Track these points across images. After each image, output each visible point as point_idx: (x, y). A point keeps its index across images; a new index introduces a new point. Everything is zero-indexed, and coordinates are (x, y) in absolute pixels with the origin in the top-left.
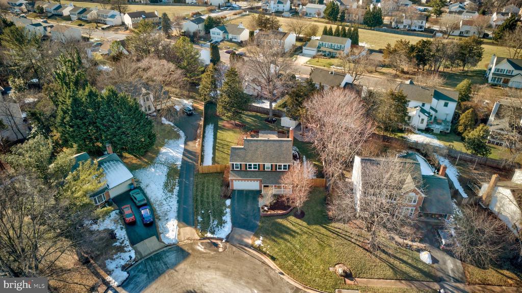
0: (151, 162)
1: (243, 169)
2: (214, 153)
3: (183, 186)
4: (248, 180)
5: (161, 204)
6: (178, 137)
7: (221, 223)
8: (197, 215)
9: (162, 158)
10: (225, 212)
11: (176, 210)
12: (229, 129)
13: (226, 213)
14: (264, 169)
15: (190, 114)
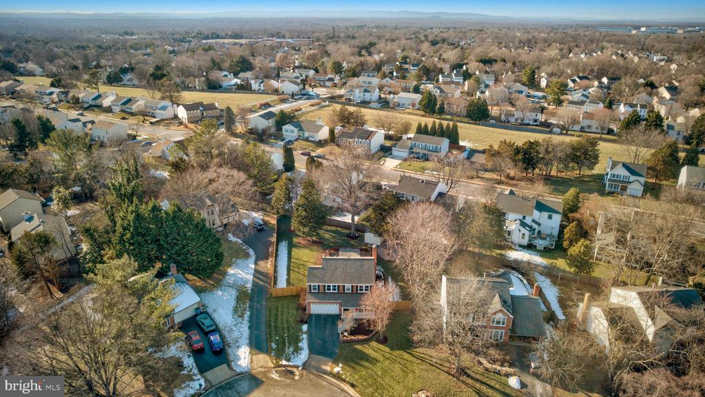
0: (218, 284)
1: (322, 291)
2: (288, 274)
3: (255, 310)
4: (326, 303)
5: (231, 331)
6: (247, 256)
7: (297, 350)
8: (271, 341)
9: (229, 280)
10: (301, 338)
11: (247, 336)
12: (305, 247)
13: (303, 339)
14: (344, 290)
15: (261, 229)
